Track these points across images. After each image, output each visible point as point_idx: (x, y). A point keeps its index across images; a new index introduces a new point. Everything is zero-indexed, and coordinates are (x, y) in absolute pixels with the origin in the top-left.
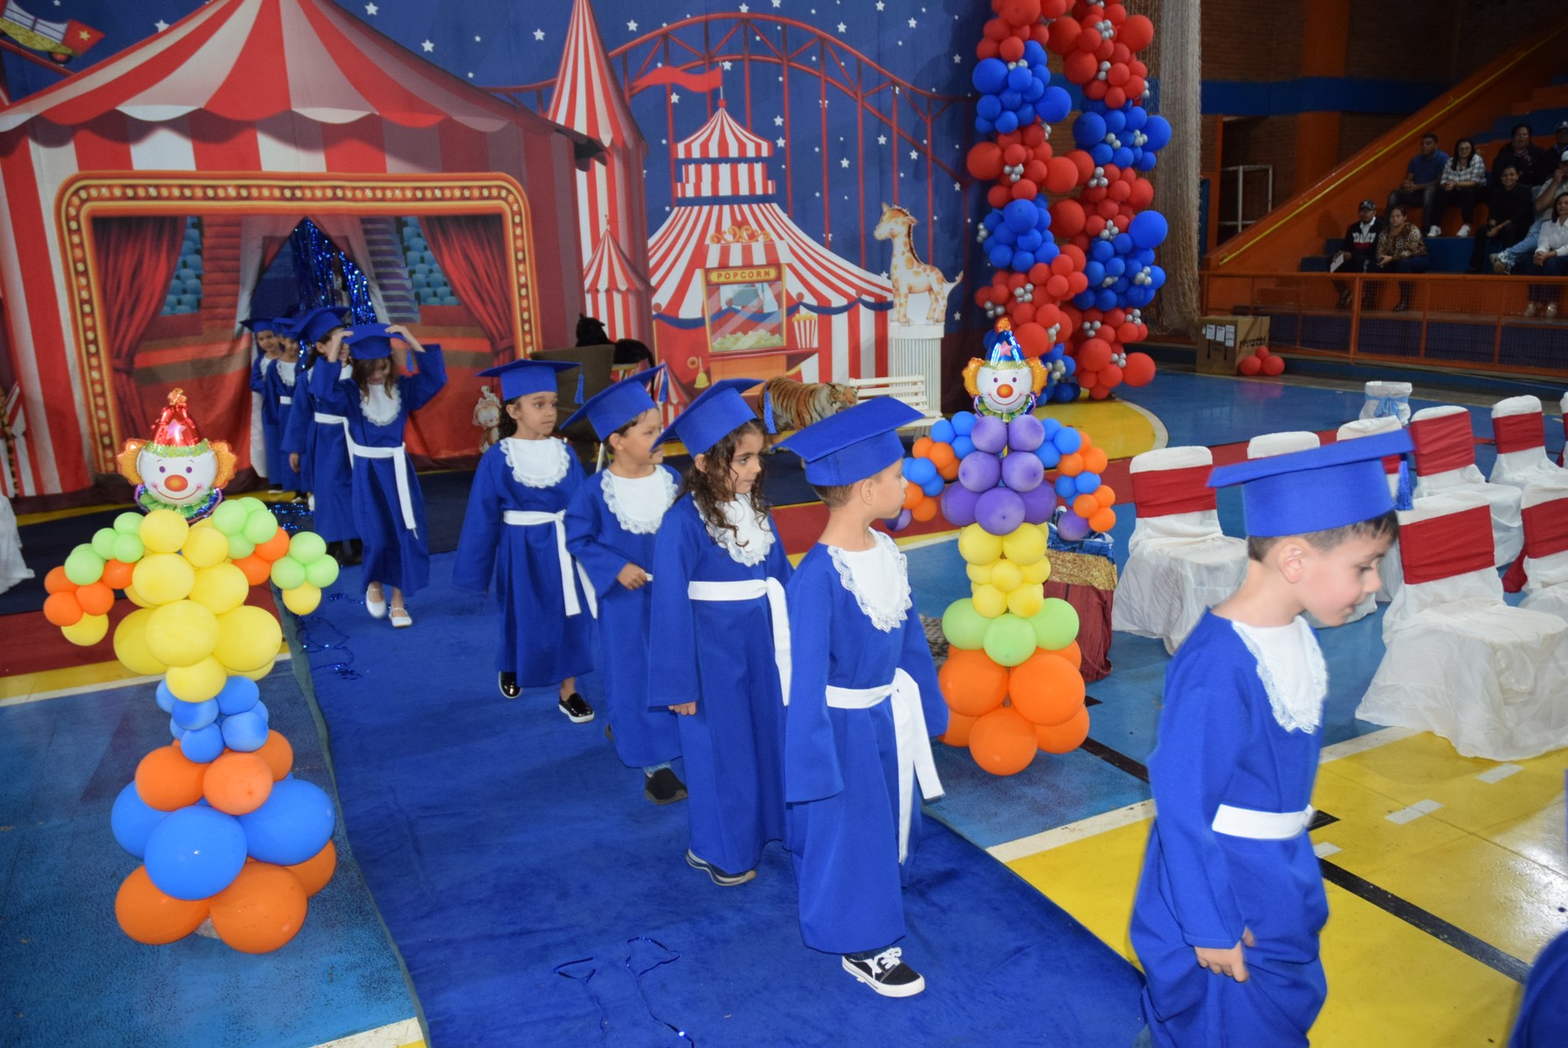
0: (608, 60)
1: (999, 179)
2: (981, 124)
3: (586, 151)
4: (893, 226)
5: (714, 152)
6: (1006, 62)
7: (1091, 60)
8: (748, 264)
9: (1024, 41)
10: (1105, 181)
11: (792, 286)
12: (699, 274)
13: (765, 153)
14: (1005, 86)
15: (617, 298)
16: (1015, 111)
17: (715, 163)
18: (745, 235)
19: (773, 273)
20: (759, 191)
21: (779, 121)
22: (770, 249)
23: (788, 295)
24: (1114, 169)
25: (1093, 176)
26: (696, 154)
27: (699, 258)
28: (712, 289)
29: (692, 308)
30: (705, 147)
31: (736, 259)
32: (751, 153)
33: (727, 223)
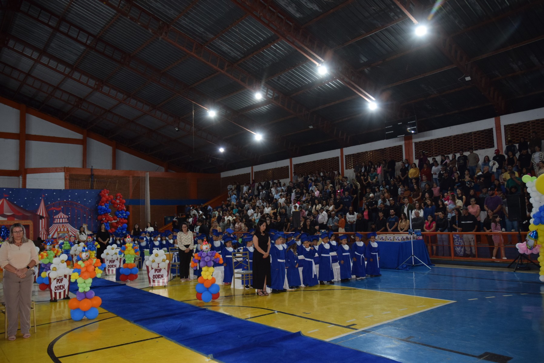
0: (46, 207)
1: (102, 220)
2: (99, 213)
3: (42, 217)
4: (85, 226)
5: (60, 217)
6: (102, 206)
7: (116, 205)
8: (64, 231)
9: (104, 203)
10: (119, 220)
11: (70, 234)
12: (56, 232)
13: (67, 217)
14: (101, 209)
15: (44, 235)
16: (103, 212)
17: (60, 219)
18: (64, 227)
19: (68, 232)
20: (66, 222)
21: (69, 213)
22: (67, 229)
23: (70, 235)
24: (120, 219)
25: (117, 219)
26: (57, 217)
27: (57, 230)
28: (58, 234)
29: (55, 236)
30: (58, 217)
31: (62, 230)
32: (65, 217)
33: (61, 226)
